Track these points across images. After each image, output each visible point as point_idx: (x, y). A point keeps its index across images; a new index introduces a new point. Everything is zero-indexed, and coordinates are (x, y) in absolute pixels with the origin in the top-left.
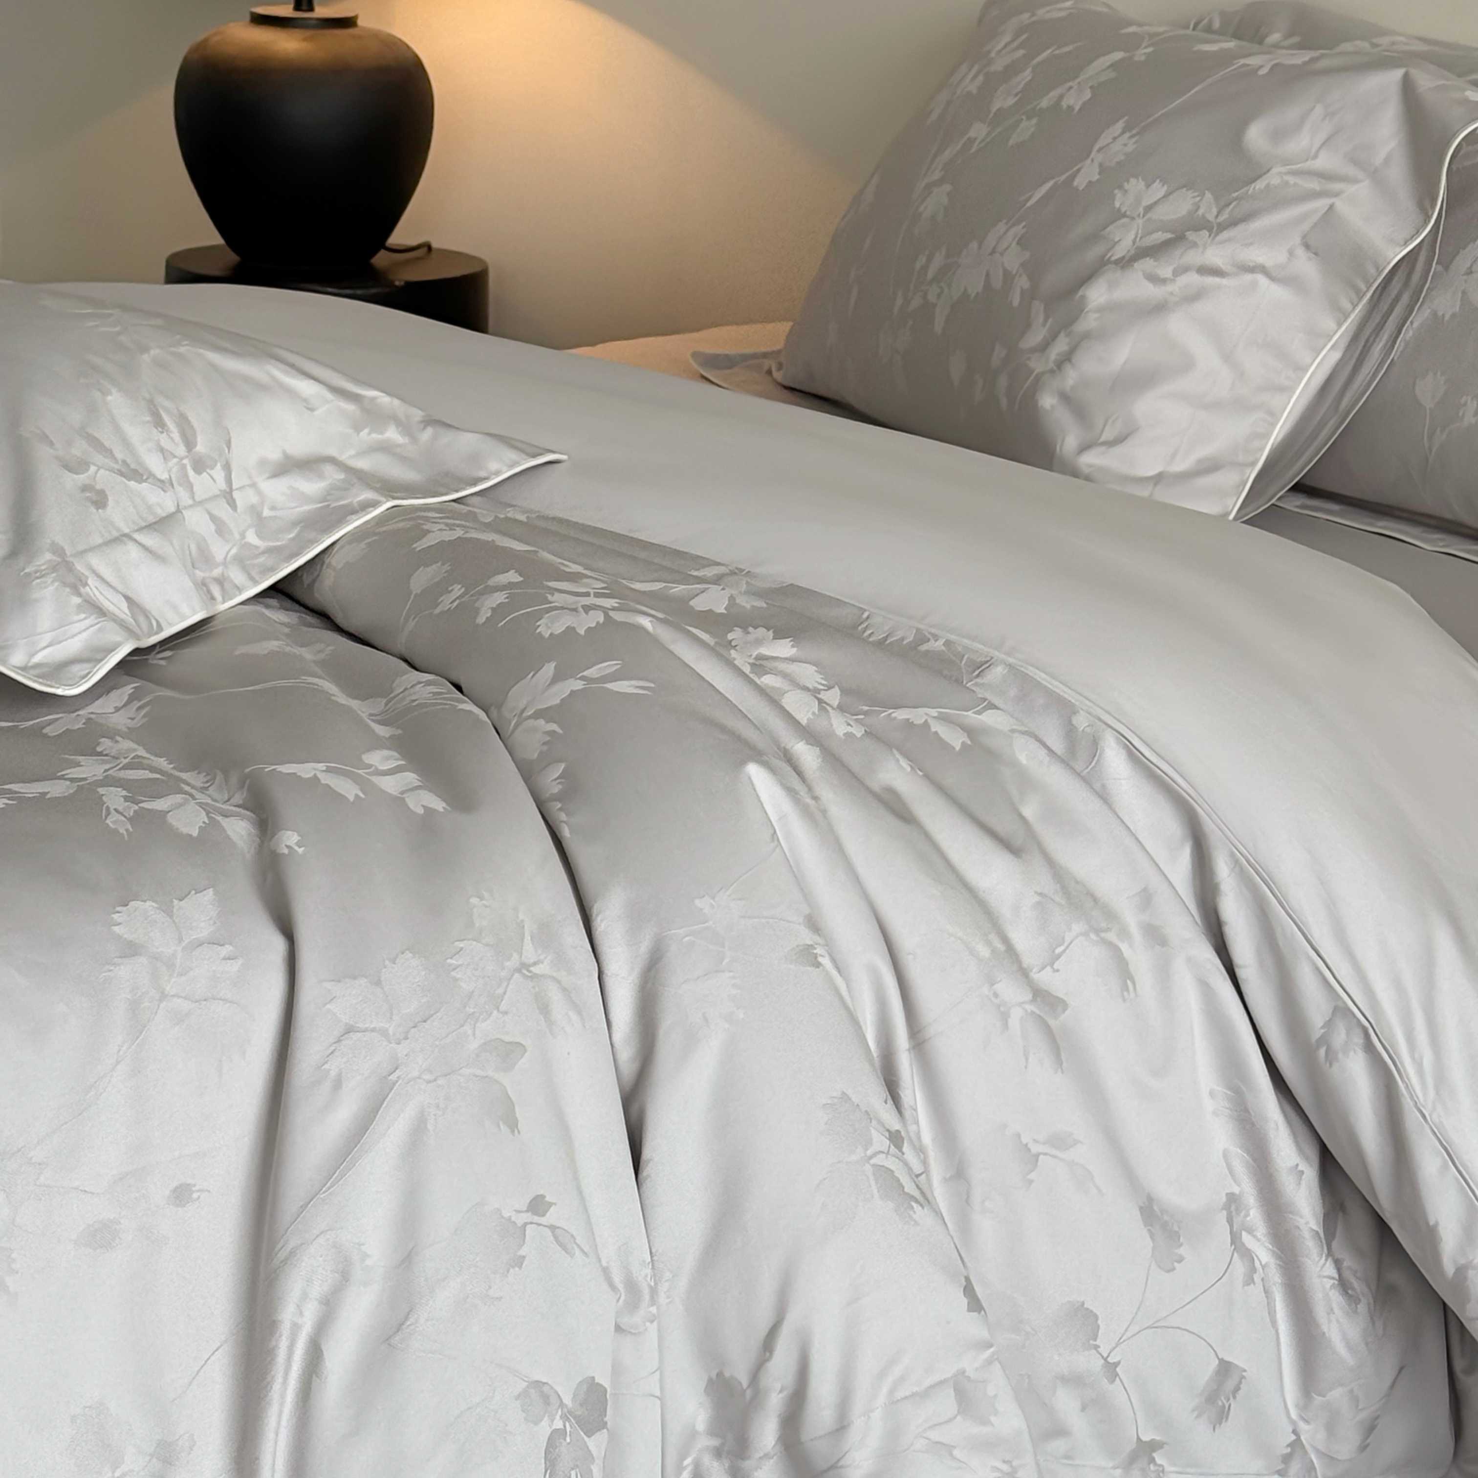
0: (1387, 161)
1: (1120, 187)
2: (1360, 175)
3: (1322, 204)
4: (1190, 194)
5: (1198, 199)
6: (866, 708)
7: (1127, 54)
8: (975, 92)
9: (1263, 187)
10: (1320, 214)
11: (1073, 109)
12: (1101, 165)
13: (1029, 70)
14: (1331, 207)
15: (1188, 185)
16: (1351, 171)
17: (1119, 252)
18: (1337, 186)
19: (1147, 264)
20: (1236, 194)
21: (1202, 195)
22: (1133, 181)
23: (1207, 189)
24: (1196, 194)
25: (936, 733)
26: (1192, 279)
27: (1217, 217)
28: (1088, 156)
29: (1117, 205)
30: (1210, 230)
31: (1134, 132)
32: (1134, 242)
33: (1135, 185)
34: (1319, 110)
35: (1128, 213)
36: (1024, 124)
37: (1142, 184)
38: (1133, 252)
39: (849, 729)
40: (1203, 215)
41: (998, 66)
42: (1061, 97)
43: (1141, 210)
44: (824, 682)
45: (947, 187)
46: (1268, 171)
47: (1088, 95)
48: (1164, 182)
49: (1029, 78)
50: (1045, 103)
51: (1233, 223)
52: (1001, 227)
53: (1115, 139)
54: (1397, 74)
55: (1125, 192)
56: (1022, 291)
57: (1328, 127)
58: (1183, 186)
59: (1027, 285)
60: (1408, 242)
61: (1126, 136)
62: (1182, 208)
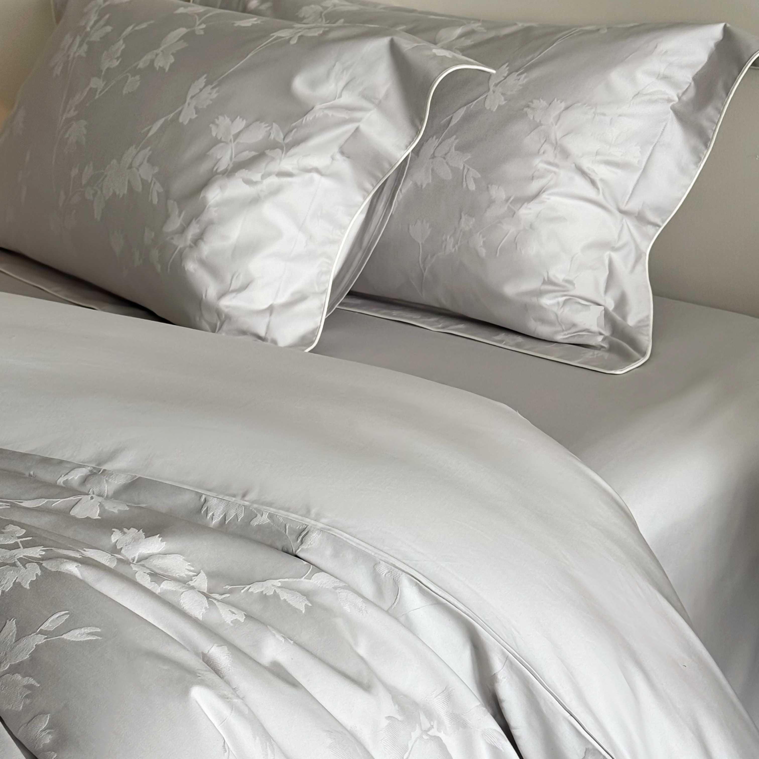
0: (387, 96)
1: (213, 123)
2: (370, 105)
3: (351, 127)
4: (263, 125)
5: (269, 128)
6: (229, 587)
7: (189, 30)
8: (84, 55)
9: (311, 119)
10: (350, 134)
11: (164, 70)
12: (196, 108)
13: (121, 42)
14: (357, 129)
15: (260, 119)
16: (365, 104)
17: (222, 166)
18: (358, 115)
19: (244, 173)
20: (294, 124)
21: (272, 125)
22: (221, 118)
23: (274, 122)
24: (267, 125)
25: (285, 600)
26: (274, 180)
27: (284, 139)
28: (185, 102)
29: (214, 134)
30: (282, 149)
31: (214, 85)
32: (231, 159)
33: (224, 121)
34: (338, 66)
35: (223, 139)
36: (130, 79)
37: (228, 120)
38: (231, 165)
39: (234, 617)
40: (274, 138)
41: (96, 37)
42: (152, 61)
43: (231, 137)
44: (192, 569)
45: (83, 122)
46: (313, 108)
47: (172, 60)
48: (243, 118)
49: (123, 47)
50: (141, 65)
51: (296, 143)
52: (132, 150)
53: (201, 90)
54: (385, 41)
55: (217, 125)
56: (158, 194)
57: (345, 78)
58: (257, 120)
59: (161, 190)
60: (407, 147)
61: (209, 88)
62: (259, 135)
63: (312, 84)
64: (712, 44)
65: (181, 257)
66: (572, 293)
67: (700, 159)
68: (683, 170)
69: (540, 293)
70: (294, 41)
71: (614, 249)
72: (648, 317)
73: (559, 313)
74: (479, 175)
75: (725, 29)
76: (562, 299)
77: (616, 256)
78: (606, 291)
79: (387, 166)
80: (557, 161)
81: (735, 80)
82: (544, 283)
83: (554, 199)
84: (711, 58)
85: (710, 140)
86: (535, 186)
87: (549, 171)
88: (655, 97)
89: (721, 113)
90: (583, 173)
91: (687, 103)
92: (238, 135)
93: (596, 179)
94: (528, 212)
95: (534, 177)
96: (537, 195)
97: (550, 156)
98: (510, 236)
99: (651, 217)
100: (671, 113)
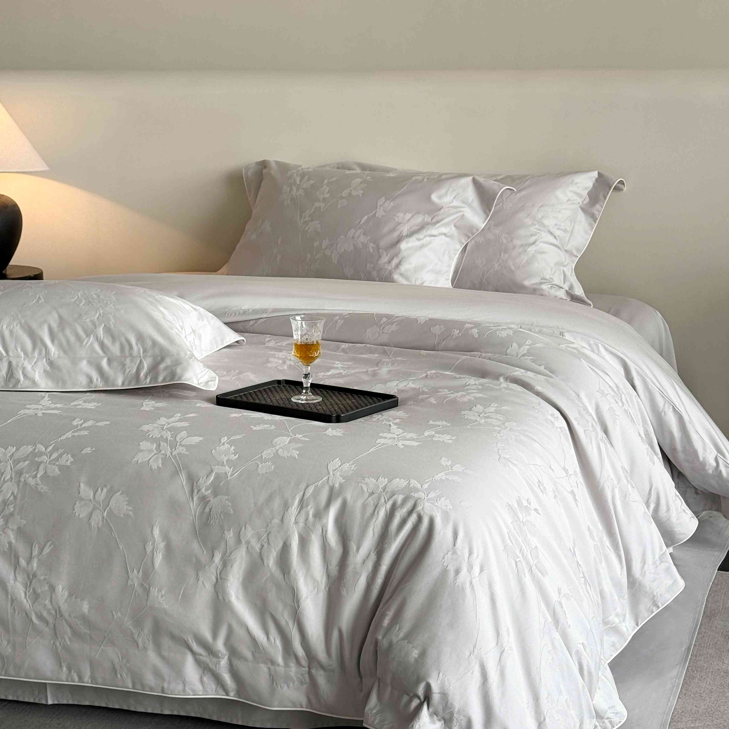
0: (473, 201)
1: (395, 216)
3: (460, 215)
4: (420, 215)
5: (423, 217)
7: (362, 179)
8: (303, 194)
9: (443, 211)
10: (459, 217)
11: (359, 196)
12: (384, 210)
13: (325, 186)
14: (463, 215)
15: (418, 213)
16: (463, 205)
17: (405, 233)
18: (462, 209)
20: (435, 214)
21: (425, 215)
22: (398, 214)
24: (422, 215)
26: (428, 239)
27: (432, 221)
28: (377, 208)
29: (397, 221)
30: (432, 225)
31: (390, 200)
32: (408, 230)
33: (401, 215)
35: (402, 222)
36: (340, 201)
40: (427, 221)
41: (306, 186)
42: (350, 193)
43: (406, 221)
45: (316, 222)
46: (442, 207)
47: (361, 191)
48: (409, 213)
49: (328, 188)
50: (344, 195)
51: (438, 222)
52: (353, 231)
53: (384, 203)
54: (471, 178)
55: (398, 217)
56: (373, 248)
57: (454, 194)
58: (416, 214)
59: (374, 246)
60: (484, 222)
61: (388, 202)
62: (419, 219)
63: (440, 197)
64: (594, 180)
65: (391, 273)
66: (553, 283)
67: (593, 228)
68: (586, 233)
69: (541, 283)
70: (425, 180)
71: (565, 266)
72: (582, 293)
73: (550, 291)
74: (507, 236)
75: (599, 173)
76: (549, 286)
77: (565, 269)
78: (564, 283)
79: (476, 231)
80: (540, 228)
81: (608, 193)
82: (542, 279)
83: (541, 244)
84: (594, 185)
85: (597, 219)
86: (533, 239)
87: (538, 233)
88: (574, 202)
89: (602, 207)
90: (551, 233)
91: (586, 204)
92: (409, 220)
93: (556, 235)
94: (531, 250)
95: (532, 235)
96: (534, 243)
97: (537, 226)
98: (525, 261)
99: (575, 253)
100: (580, 209)
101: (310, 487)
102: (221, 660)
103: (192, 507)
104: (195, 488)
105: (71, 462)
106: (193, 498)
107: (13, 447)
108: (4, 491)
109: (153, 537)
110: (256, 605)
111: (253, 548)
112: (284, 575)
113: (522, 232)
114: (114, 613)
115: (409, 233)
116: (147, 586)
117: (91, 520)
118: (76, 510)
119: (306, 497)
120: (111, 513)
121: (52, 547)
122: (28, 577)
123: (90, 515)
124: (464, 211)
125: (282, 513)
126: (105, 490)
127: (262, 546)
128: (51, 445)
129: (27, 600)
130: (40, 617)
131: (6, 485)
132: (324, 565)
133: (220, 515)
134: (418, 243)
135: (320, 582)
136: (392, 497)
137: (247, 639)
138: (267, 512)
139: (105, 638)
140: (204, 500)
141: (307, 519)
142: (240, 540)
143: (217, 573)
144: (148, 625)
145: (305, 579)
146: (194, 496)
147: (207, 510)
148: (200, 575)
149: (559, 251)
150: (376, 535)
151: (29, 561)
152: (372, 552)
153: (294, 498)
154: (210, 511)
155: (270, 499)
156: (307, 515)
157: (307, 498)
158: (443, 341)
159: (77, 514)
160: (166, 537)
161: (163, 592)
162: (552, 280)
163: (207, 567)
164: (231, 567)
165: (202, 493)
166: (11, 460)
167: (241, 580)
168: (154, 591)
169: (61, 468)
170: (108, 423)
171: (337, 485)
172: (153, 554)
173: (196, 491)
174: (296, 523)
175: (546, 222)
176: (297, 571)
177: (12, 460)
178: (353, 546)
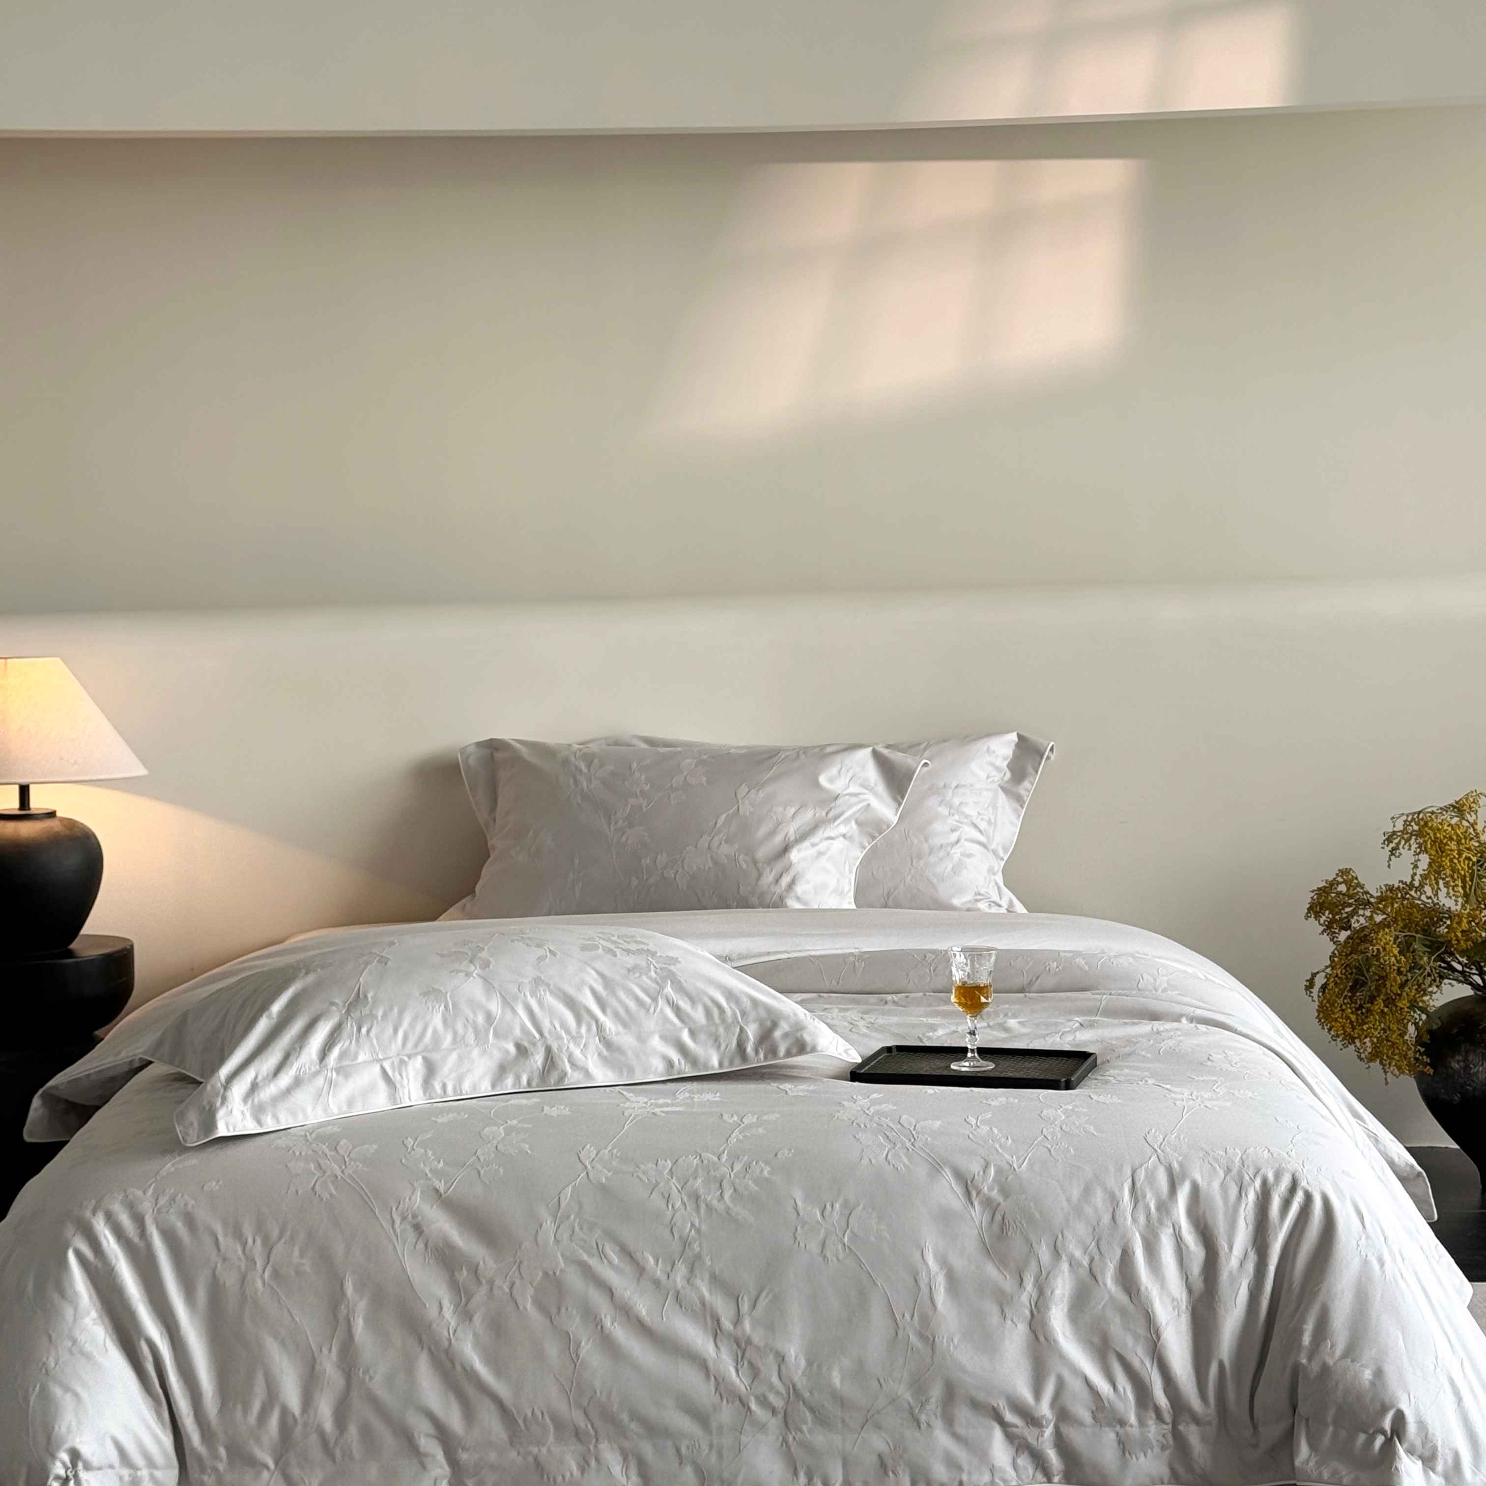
0: (876, 783)
1: (770, 811)
2: (866, 791)
3: (865, 803)
4: (809, 809)
5: (813, 811)
9: (838, 802)
10: (860, 810)
11: (702, 784)
12: (750, 805)
14: (869, 805)
17: (792, 837)
18: (862, 797)
21: (815, 808)
22: (775, 808)
24: (812, 808)
26: (826, 844)
28: (738, 802)
29: (774, 818)
31: (757, 789)
32: (796, 832)
33: (779, 809)
35: (784, 820)
36: (672, 794)
41: (601, 774)
42: (685, 781)
43: (788, 818)
46: (839, 795)
47: (703, 778)
48: (791, 806)
50: (675, 784)
51: (836, 818)
52: (705, 839)
53: (747, 794)
54: (870, 749)
55: (775, 812)
56: (746, 861)
57: (850, 775)
58: (802, 807)
59: (748, 859)
60: (896, 815)
61: (754, 791)
62: (808, 816)
63: (831, 780)
64: (1013, 746)
66: (990, 899)
67: (1020, 816)
68: (1012, 823)
69: (977, 901)
71: (994, 874)
72: (1023, 909)
73: (990, 910)
75: (1018, 735)
77: (995, 877)
78: (1001, 898)
79: (885, 827)
80: (962, 820)
81: (1039, 761)
82: (976, 895)
83: (966, 844)
84: (1014, 752)
85: (1024, 802)
86: (954, 837)
87: (960, 827)
89: (1032, 784)
90: (975, 826)
91: (1008, 782)
92: (794, 816)
93: (982, 828)
94: (956, 852)
95: (953, 831)
96: (958, 842)
97: (956, 817)
98: (949, 869)
99: (1001, 853)
100: (999, 789)
101: (1138, 1171)
102: (1044, 1429)
103: (974, 1216)
104: (970, 1189)
105: (769, 1173)
106: (972, 1203)
107: (666, 1161)
108: (679, 1224)
109: (927, 1265)
110: (1091, 1343)
111: (1080, 1265)
112: (1130, 1297)
113: (937, 826)
114: (882, 1380)
115: (798, 837)
116: (930, 1336)
117: (824, 1251)
118: (799, 1238)
119: (1138, 1185)
120: (854, 1237)
121: (770, 1296)
122: (738, 1345)
123: (823, 1245)
124: (867, 800)
125: (1111, 1210)
126: (837, 1206)
127: (1092, 1260)
128: (724, 1152)
129: (741, 1380)
130: (763, 1401)
131: (678, 1215)
132: (1182, 1276)
133: (1020, 1223)
134: (813, 851)
135: (1179, 1300)
136: (1257, 1172)
137: (1085, 1394)
138: (1089, 1210)
139: (867, 1421)
140: (989, 1205)
141: (1148, 1215)
142: (1059, 1254)
143: (1031, 1304)
144: (936, 1392)
145: (1160, 1298)
146: (973, 1199)
147: (998, 1217)
148: (1007, 1311)
149: (986, 852)
150: (1251, 1227)
151: (737, 1320)
152: (1249, 1250)
153: (1121, 1189)
154: (1003, 1219)
155: (1087, 1191)
156: (1147, 1208)
157: (1141, 1186)
158: (1037, 979)
159: (802, 1245)
160: (944, 1262)
161: (956, 1341)
162: (989, 896)
163: (1015, 1299)
164: (1051, 1294)
165: (985, 1194)
166: (672, 1178)
167: (1066, 1310)
168: (942, 1342)
169: (756, 1182)
170: (777, 1115)
171: (1176, 1165)
172: (931, 1289)
173: (974, 1194)
174: (1134, 1220)
175: (967, 810)
176: (1149, 1289)
177: (674, 1178)
178: (1223, 1244)
